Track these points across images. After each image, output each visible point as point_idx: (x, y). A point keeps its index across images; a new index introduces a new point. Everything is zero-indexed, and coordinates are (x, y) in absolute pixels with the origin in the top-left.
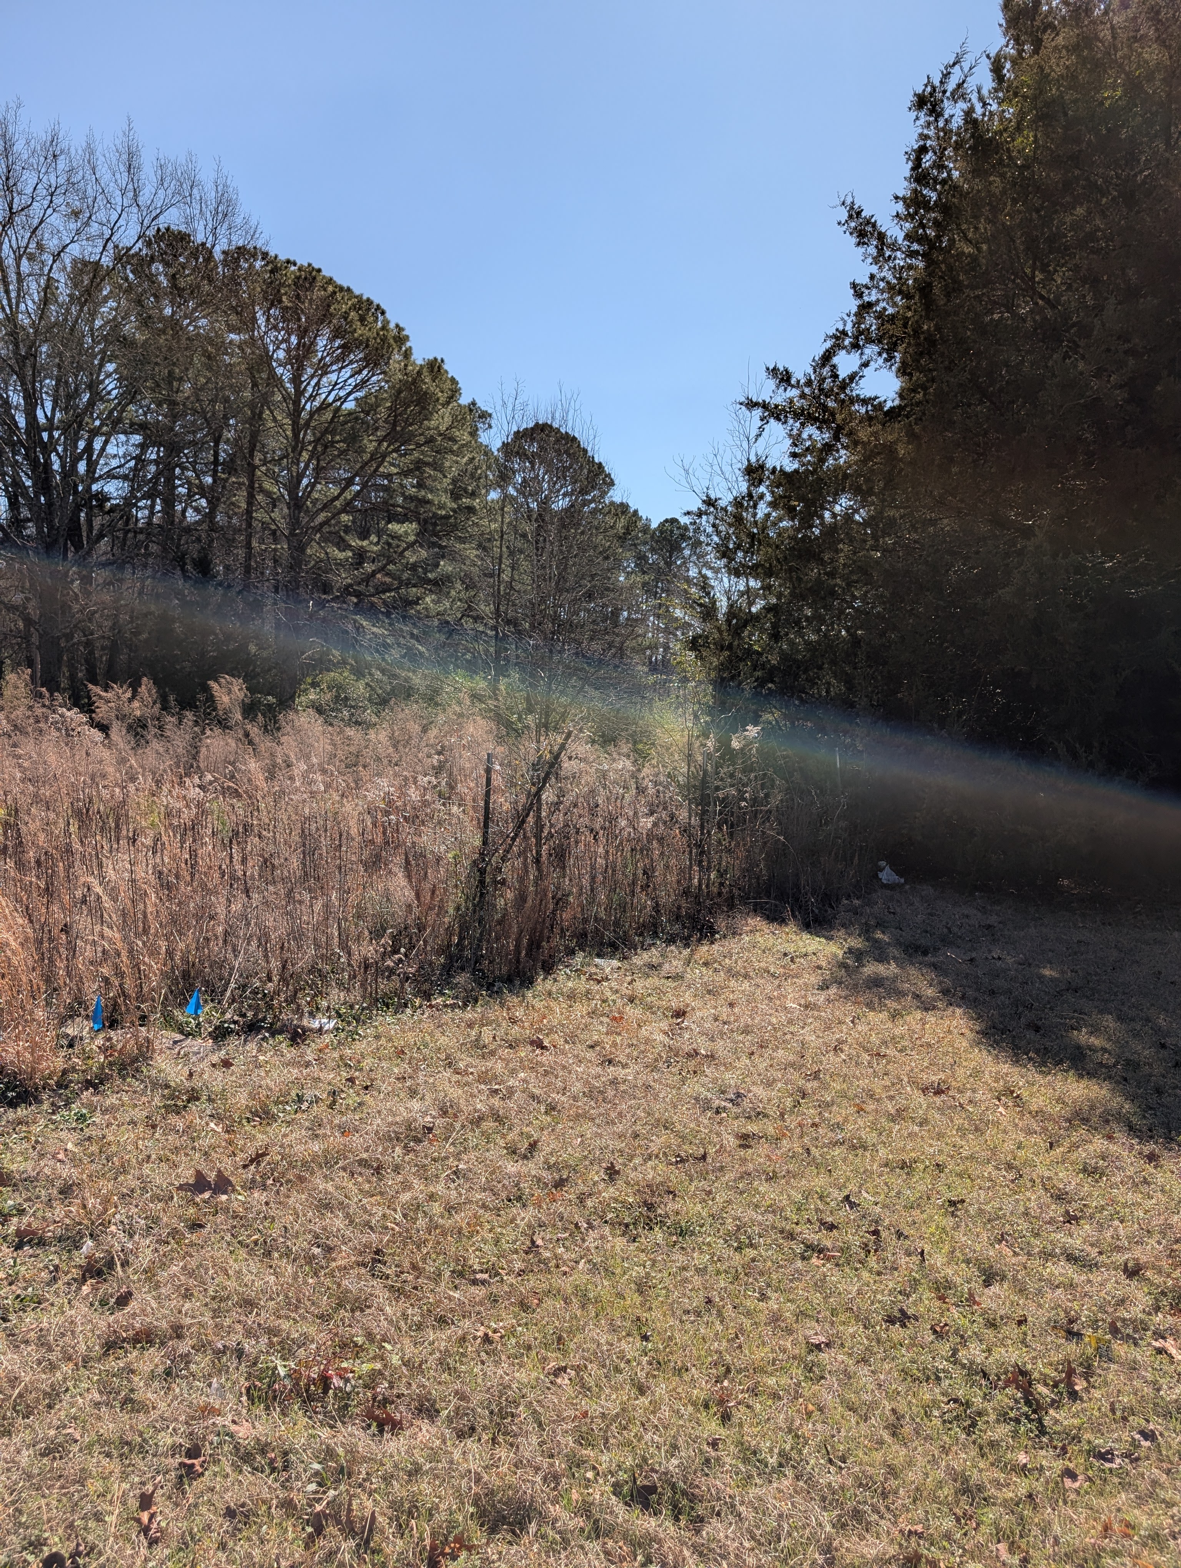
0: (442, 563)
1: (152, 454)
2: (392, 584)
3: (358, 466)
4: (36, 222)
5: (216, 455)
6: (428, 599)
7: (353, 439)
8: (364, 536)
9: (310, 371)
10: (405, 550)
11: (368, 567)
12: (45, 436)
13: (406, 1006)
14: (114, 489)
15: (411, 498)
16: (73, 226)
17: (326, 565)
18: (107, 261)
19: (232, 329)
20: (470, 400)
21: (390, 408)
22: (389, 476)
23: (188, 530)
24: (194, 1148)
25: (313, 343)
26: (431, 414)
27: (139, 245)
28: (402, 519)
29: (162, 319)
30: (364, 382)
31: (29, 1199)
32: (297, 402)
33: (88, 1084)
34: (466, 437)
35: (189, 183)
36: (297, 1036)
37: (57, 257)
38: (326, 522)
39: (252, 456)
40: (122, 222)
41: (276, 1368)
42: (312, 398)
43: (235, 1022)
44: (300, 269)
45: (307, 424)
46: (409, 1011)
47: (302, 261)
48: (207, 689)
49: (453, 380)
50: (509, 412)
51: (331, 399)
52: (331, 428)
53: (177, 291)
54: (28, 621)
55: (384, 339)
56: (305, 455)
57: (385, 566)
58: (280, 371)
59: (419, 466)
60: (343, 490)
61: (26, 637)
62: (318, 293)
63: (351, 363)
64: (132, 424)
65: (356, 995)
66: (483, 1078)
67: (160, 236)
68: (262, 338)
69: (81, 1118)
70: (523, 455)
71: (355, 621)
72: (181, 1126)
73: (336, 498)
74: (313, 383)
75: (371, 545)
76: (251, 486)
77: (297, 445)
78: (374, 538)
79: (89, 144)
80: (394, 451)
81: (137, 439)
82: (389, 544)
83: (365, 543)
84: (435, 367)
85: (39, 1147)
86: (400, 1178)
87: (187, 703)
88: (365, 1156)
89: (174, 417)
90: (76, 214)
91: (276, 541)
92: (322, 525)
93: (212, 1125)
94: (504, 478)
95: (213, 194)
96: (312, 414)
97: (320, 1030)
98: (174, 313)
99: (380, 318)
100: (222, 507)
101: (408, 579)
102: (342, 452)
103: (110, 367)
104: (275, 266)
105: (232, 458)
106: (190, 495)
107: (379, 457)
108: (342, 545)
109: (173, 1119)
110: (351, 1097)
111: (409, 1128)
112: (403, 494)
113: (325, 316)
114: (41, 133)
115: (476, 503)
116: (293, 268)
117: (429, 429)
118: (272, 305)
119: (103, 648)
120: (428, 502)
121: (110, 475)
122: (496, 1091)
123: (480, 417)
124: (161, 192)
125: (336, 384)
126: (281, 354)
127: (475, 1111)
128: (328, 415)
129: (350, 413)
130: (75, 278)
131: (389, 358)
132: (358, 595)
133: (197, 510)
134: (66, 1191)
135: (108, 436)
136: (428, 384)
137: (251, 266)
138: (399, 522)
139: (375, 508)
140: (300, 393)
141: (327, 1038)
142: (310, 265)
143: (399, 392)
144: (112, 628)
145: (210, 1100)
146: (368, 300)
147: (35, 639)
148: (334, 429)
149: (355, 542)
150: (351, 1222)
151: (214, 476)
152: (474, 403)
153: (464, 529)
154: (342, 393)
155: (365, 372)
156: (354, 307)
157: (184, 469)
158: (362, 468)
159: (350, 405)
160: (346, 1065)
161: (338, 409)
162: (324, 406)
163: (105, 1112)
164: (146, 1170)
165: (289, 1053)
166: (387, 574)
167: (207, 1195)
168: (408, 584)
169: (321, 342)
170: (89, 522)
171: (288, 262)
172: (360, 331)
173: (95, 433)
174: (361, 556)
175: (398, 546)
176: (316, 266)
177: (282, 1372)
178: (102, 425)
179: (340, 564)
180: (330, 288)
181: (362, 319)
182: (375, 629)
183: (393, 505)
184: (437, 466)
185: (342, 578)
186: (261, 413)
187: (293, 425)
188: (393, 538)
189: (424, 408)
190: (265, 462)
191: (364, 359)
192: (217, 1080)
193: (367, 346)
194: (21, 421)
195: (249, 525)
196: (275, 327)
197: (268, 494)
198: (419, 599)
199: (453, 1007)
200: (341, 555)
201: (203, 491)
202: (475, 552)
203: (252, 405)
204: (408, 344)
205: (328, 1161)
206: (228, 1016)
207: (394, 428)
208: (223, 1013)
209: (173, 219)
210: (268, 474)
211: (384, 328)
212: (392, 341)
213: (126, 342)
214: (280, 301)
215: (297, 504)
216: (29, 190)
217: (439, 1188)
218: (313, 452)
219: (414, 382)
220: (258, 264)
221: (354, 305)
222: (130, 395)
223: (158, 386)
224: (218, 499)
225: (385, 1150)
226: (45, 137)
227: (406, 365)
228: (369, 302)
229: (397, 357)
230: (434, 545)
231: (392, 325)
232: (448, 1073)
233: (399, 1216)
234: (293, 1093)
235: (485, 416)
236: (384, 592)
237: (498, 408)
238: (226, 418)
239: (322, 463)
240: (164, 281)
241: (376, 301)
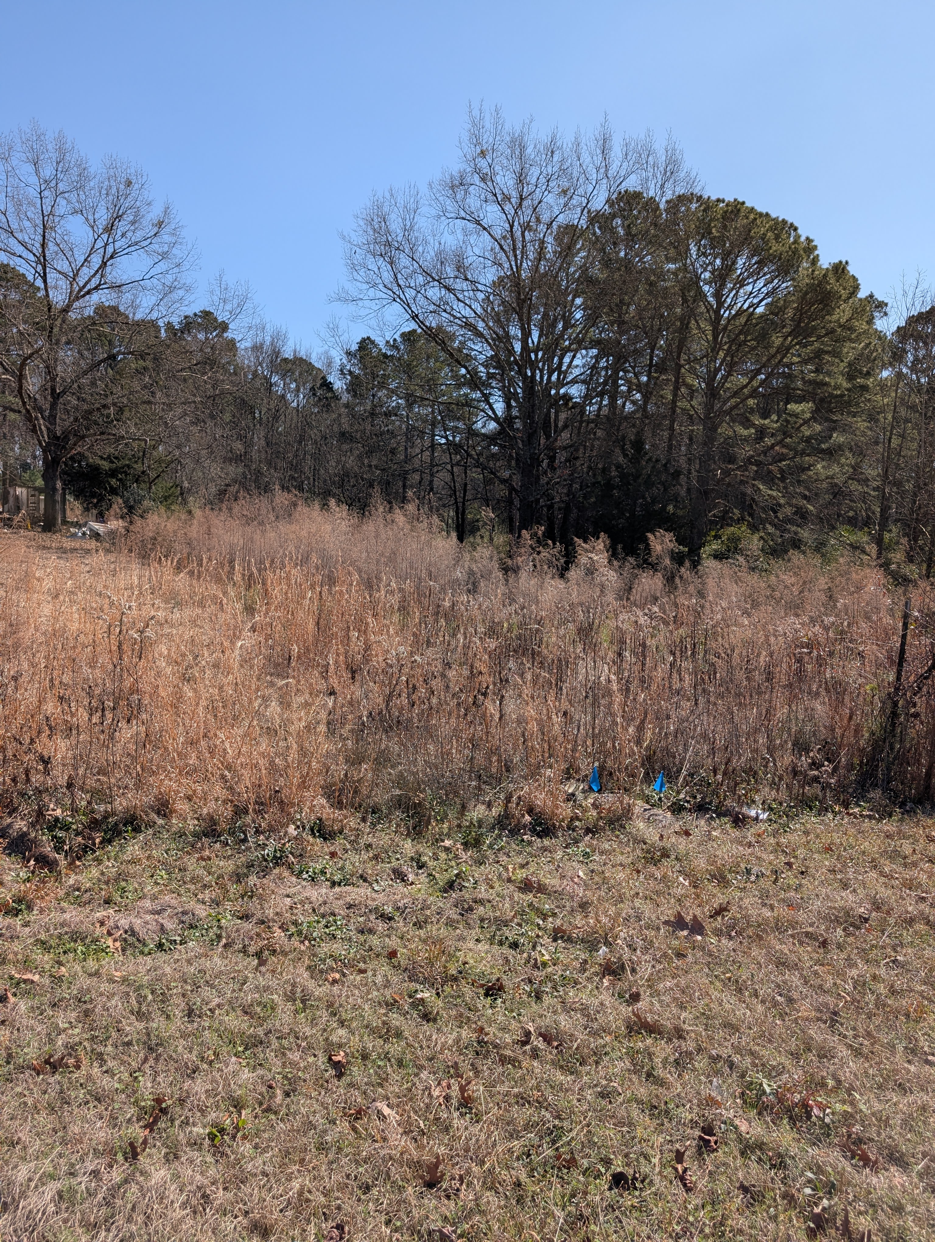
0: (835, 435)
1: (603, 363)
2: (787, 455)
3: (764, 359)
4: (536, 202)
5: (651, 359)
6: (819, 466)
7: (763, 338)
8: (765, 416)
9: (730, 285)
10: (801, 425)
11: (768, 441)
12: (533, 356)
13: (826, 810)
14: (576, 391)
15: (810, 382)
16: (562, 201)
17: (735, 440)
18: (583, 223)
19: (668, 260)
20: (868, 294)
21: (796, 309)
22: (789, 365)
23: (628, 418)
24: (669, 894)
25: (734, 263)
26: (834, 309)
27: (606, 207)
28: (800, 400)
29: (618, 260)
30: (774, 289)
31: (557, 907)
32: (717, 312)
33: (588, 831)
34: (865, 326)
35: (646, 153)
36: (739, 821)
37: (549, 225)
38: (736, 406)
39: (679, 357)
40: (595, 192)
41: (761, 1085)
42: (730, 307)
43: (688, 802)
44: (727, 205)
45: (725, 328)
46: (830, 815)
47: (729, 198)
48: (646, 541)
49: (855, 279)
50: (909, 300)
51: (746, 306)
52: (745, 330)
53: (630, 237)
54: (512, 489)
55: (795, 252)
56: (721, 354)
57: (783, 440)
58: (706, 288)
59: (819, 354)
60: (751, 379)
61: (510, 502)
62: (741, 222)
63: (764, 275)
64: (590, 343)
65: (783, 795)
66: (910, 885)
67: (620, 197)
68: (692, 264)
69: (586, 855)
70: (918, 337)
71: (754, 485)
72: (658, 875)
73: (746, 386)
74: (731, 295)
75: (772, 423)
76: (677, 381)
77: (715, 347)
78: (774, 417)
79: (576, 138)
80: (797, 344)
81: (595, 351)
82: (787, 421)
83: (766, 422)
84: (840, 269)
85: (560, 870)
86: (843, 956)
87: (631, 551)
88: (810, 929)
89: (621, 333)
90: (564, 192)
91: (692, 424)
92: (732, 408)
93: (681, 879)
94: (898, 356)
95: (664, 158)
96: (729, 320)
97: (756, 819)
98: (626, 255)
99: (793, 233)
100: (653, 399)
101: (803, 450)
102: (753, 349)
103: (579, 301)
104: (707, 205)
105: (663, 360)
106: (630, 390)
107: (784, 350)
108: (747, 423)
109: (652, 869)
110: (789, 878)
111: (847, 914)
112: (803, 378)
113: (746, 238)
114: (545, 138)
115: (870, 382)
116: (721, 205)
117: (831, 322)
118: (703, 237)
119: (560, 509)
120: (826, 384)
121: (574, 381)
122: (923, 898)
123: (876, 307)
124: (625, 164)
125: (751, 293)
126: (707, 275)
127: (907, 912)
128: (743, 320)
129: (762, 316)
130: (558, 239)
131: (799, 266)
132: (758, 464)
133: (634, 403)
134: (584, 906)
135: (576, 351)
136: (833, 284)
137: (688, 209)
138: (796, 402)
139: (777, 392)
140: (720, 304)
141: (763, 827)
142: (735, 200)
143: (806, 293)
144: (568, 495)
145: (677, 859)
146: (783, 220)
147: (517, 502)
148: (748, 330)
149: (758, 421)
150: (806, 983)
151: (649, 376)
152: (871, 296)
153: (857, 404)
154: (756, 301)
155: (776, 281)
156: (771, 229)
157: (626, 371)
158: (769, 360)
159: (760, 310)
160: (783, 851)
161: (752, 313)
162: (740, 312)
163: (602, 853)
164: (638, 903)
165: (735, 833)
166: (784, 446)
167: (685, 933)
168: (803, 453)
169: (740, 262)
170: (557, 416)
171: (718, 200)
172: (775, 247)
173: (567, 350)
174: (762, 432)
175: (796, 423)
176: (741, 200)
177: (768, 1090)
178: (570, 344)
179: (746, 440)
180: (752, 216)
181: (777, 237)
182: (770, 492)
183: (794, 389)
184: (836, 354)
185: (746, 451)
186: (688, 323)
187: (713, 331)
188: (791, 415)
189: (827, 305)
190: (689, 362)
191: (777, 269)
192: (682, 844)
193: (780, 259)
194: (518, 347)
195: (674, 412)
196: (704, 254)
197: (689, 387)
198: (810, 465)
199: (870, 817)
200: (745, 432)
201: (639, 387)
202: (866, 424)
203: (682, 319)
204: (816, 252)
205: (778, 927)
206: (682, 796)
207: (798, 325)
208: (678, 793)
209: (632, 184)
210: (693, 371)
211: (796, 242)
212: (802, 252)
213: (591, 281)
214: (710, 233)
215: (712, 392)
216: (533, 181)
217: (882, 972)
218: (728, 350)
219: (820, 283)
220: (694, 206)
221: (771, 227)
222: (592, 319)
223: (612, 310)
224: (651, 393)
225: (827, 929)
226: (546, 140)
227: (813, 271)
228: (784, 222)
229: (805, 265)
230: (828, 420)
231: (803, 239)
232: (873, 874)
233: (849, 987)
234: (743, 866)
235: (881, 305)
236: (780, 461)
237: (899, 297)
238: (660, 330)
239: (736, 359)
240: (621, 231)
241: (790, 221)
